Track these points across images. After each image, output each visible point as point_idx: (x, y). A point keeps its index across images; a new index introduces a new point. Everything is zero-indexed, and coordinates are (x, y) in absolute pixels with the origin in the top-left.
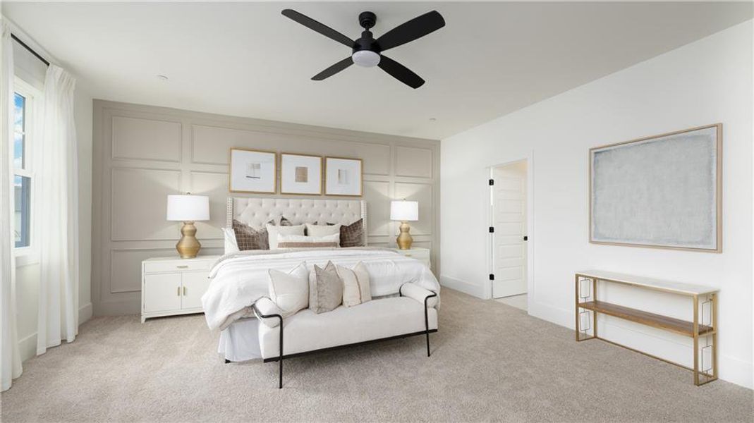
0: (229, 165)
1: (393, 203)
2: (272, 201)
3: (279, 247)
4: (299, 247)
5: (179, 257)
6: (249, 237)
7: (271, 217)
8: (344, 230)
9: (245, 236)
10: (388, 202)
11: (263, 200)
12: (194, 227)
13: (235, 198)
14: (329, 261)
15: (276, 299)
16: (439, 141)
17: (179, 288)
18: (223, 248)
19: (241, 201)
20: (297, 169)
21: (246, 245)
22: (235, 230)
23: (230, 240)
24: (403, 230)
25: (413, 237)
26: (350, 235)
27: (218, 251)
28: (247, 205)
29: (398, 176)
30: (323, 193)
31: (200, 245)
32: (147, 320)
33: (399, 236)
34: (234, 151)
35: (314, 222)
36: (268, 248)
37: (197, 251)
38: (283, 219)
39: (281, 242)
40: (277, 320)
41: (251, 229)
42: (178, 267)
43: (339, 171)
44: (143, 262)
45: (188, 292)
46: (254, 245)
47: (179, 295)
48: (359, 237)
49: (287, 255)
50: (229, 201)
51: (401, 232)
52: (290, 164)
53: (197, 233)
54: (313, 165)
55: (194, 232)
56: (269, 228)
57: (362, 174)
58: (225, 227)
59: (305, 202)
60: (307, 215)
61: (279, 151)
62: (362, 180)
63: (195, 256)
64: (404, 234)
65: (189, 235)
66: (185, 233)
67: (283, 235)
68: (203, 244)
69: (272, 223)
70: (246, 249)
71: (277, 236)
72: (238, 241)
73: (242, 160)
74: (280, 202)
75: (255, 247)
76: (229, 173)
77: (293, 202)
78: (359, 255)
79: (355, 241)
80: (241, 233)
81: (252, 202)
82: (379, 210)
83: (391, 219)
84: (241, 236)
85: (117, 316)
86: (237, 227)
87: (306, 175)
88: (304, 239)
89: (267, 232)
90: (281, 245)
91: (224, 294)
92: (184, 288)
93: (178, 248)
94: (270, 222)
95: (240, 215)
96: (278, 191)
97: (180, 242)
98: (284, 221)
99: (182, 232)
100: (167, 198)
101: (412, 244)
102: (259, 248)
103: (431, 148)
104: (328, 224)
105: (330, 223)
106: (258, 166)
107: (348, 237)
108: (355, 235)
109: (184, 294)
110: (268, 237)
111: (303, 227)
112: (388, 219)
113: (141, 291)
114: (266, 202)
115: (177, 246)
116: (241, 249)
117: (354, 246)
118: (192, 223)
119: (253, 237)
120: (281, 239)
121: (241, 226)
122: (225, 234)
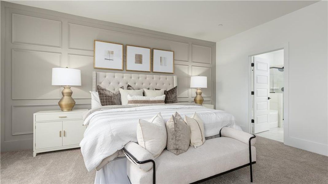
0: (94, 51)
1: (192, 78)
2: (121, 74)
3: (128, 103)
4: (142, 103)
5: (61, 110)
6: (109, 96)
7: (121, 84)
8: (166, 93)
9: (106, 96)
10: (189, 77)
11: (116, 74)
12: (71, 90)
13: (97, 72)
14: (176, 112)
15: (145, 144)
16: (216, 43)
17: (60, 132)
18: (91, 104)
19: (101, 74)
20: (136, 55)
21: (106, 102)
22: (99, 92)
23: (95, 99)
24: (198, 94)
25: (204, 98)
26: (170, 96)
27: (87, 106)
28: (105, 77)
29: (193, 62)
30: (152, 71)
31: (75, 103)
32: (38, 154)
33: (196, 97)
34: (96, 42)
35: (148, 88)
36: (121, 104)
37: (72, 106)
38: (129, 86)
39: (130, 100)
40: (150, 164)
41: (109, 92)
42: (60, 117)
43: (161, 57)
44: (34, 114)
45: (67, 134)
46: (112, 102)
47: (60, 136)
48: (176, 97)
49: (138, 108)
50: (94, 73)
51: (197, 95)
52: (132, 52)
53: (73, 94)
54: (145, 53)
55: (70, 94)
56: (121, 91)
57: (174, 60)
58: (92, 91)
59: (142, 76)
60: (143, 84)
61: (125, 43)
62: (174, 64)
63: (72, 110)
64: (198, 96)
65: (67, 96)
66: (65, 94)
67: (131, 96)
68: (77, 102)
69: (122, 88)
70: (107, 105)
71: (126, 96)
72: (101, 99)
73: (102, 48)
74: (126, 76)
75: (113, 104)
76: (94, 56)
77: (134, 76)
78: (183, 108)
79: (173, 100)
80: (103, 94)
81: (109, 75)
82: (184, 82)
83: (191, 87)
84: (103, 96)
85: (16, 152)
86: (100, 90)
87: (142, 60)
88: (144, 98)
89: (120, 93)
90: (130, 102)
91: (99, 140)
92: (64, 132)
93: (60, 104)
94: (121, 88)
95: (101, 83)
96: (124, 69)
97: (61, 100)
98: (129, 87)
99: (63, 93)
100: (52, 69)
101: (203, 102)
102: (115, 104)
103: (211, 47)
104: (156, 89)
105: (157, 89)
106: (112, 53)
107: (169, 97)
108: (173, 96)
109: (64, 136)
110: (120, 97)
111: (141, 91)
112: (189, 87)
113: (33, 134)
114: (117, 75)
115: (59, 103)
116: (103, 105)
117: (173, 103)
118: (70, 87)
119: (111, 97)
120: (130, 98)
121: (103, 90)
122: (92, 94)
